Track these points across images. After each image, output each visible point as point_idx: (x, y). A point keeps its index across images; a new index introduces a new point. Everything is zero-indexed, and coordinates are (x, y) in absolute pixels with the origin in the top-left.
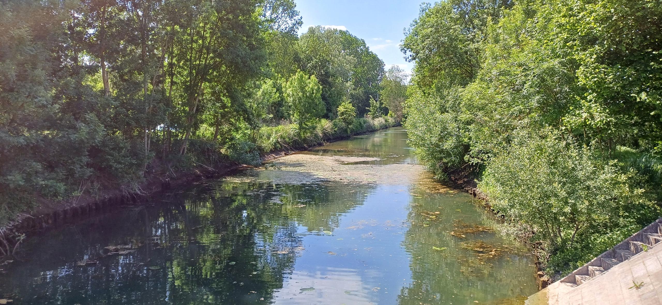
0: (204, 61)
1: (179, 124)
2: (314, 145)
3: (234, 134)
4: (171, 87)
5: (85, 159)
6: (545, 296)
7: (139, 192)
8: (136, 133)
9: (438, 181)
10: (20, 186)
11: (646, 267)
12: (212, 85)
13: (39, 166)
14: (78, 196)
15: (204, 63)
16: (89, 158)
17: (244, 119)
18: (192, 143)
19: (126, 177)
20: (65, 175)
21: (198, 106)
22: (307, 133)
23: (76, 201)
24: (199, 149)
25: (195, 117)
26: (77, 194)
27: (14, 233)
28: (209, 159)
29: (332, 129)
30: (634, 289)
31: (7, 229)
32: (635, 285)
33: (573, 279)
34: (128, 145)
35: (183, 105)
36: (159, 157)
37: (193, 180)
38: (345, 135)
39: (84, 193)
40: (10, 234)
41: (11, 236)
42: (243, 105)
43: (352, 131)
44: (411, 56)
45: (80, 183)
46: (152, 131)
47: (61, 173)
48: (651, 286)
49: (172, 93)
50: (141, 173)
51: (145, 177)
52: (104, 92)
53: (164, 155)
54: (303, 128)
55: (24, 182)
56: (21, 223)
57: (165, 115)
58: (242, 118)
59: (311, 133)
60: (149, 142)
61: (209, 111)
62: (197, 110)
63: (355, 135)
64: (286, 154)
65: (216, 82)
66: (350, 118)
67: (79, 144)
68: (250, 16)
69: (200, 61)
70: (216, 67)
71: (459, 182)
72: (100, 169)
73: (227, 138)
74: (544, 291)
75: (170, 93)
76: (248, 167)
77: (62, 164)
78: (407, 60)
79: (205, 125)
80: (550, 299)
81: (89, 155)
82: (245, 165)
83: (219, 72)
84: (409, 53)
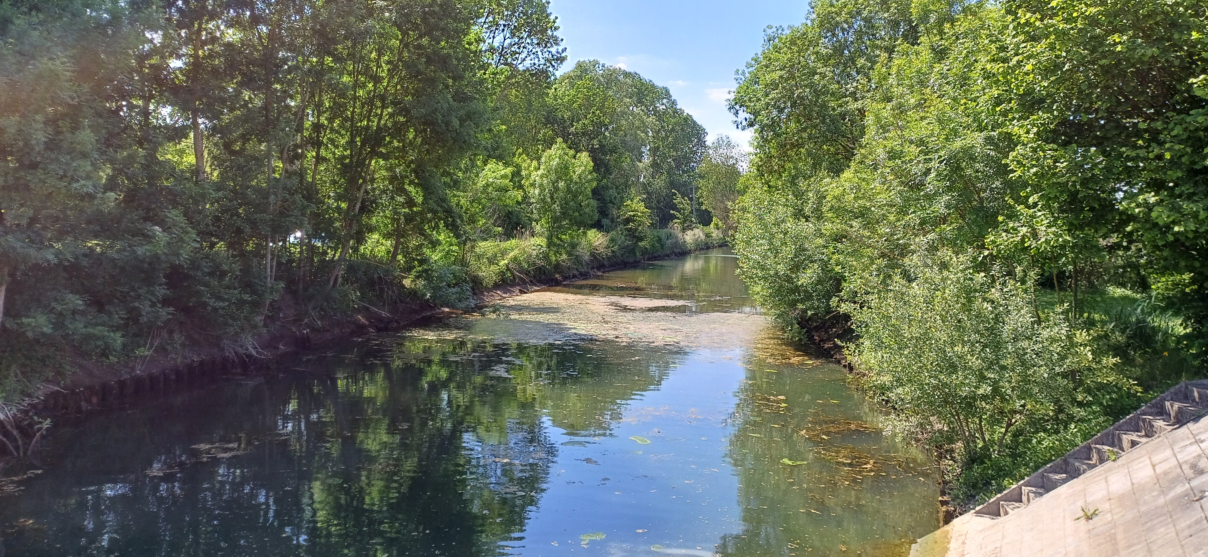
0: (376, 120)
1: (328, 232)
2: (574, 276)
3: (427, 252)
4: (316, 165)
5: (161, 291)
6: (946, 537)
7: (254, 353)
8: (250, 246)
9: (789, 343)
10: (44, 334)
11: (1108, 486)
12: (391, 164)
13: (76, 301)
14: (146, 357)
15: (375, 124)
16: (168, 289)
17: (447, 226)
18: (352, 268)
19: (232, 326)
20: (122, 319)
21: (363, 202)
22: (561, 254)
23: (142, 365)
24: (363, 277)
25: (359, 222)
26: (144, 352)
27: (31, 418)
28: (382, 297)
29: (607, 247)
30: (1083, 521)
31: (18, 410)
32: (1086, 515)
33: (995, 508)
34: (237, 267)
35: (339, 198)
36: (291, 290)
37: (353, 333)
38: (631, 260)
39: (156, 351)
40: (24, 420)
41: (26, 423)
42: (444, 200)
43: (645, 251)
44: (746, 119)
45: (150, 333)
46: (280, 244)
47: (119, 315)
48: (1109, 514)
49: (318, 177)
50: (259, 319)
51: (265, 325)
52: (197, 171)
53: (301, 287)
54: (555, 245)
55: (52, 328)
56: (42, 401)
57: (303, 215)
58: (442, 224)
59: (569, 254)
60: (275, 263)
61: (384, 211)
62: (363, 209)
63: (649, 259)
64: (522, 292)
65: (396, 158)
66: (640, 228)
67: (150, 264)
68: (460, 42)
69: (369, 120)
70: (398, 131)
71: (826, 346)
72: (186, 310)
73: (414, 260)
74: (946, 528)
75: (314, 177)
76: (452, 313)
77: (118, 299)
78: (740, 126)
79: (376, 236)
80: (953, 541)
81: (166, 284)
82: (447, 310)
83: (403, 141)
84: (743, 115)
